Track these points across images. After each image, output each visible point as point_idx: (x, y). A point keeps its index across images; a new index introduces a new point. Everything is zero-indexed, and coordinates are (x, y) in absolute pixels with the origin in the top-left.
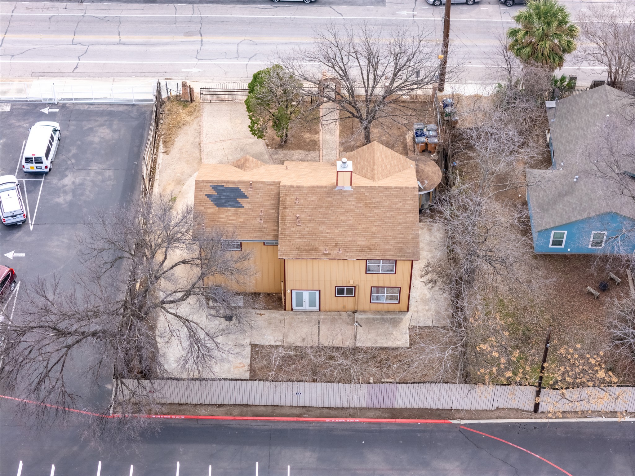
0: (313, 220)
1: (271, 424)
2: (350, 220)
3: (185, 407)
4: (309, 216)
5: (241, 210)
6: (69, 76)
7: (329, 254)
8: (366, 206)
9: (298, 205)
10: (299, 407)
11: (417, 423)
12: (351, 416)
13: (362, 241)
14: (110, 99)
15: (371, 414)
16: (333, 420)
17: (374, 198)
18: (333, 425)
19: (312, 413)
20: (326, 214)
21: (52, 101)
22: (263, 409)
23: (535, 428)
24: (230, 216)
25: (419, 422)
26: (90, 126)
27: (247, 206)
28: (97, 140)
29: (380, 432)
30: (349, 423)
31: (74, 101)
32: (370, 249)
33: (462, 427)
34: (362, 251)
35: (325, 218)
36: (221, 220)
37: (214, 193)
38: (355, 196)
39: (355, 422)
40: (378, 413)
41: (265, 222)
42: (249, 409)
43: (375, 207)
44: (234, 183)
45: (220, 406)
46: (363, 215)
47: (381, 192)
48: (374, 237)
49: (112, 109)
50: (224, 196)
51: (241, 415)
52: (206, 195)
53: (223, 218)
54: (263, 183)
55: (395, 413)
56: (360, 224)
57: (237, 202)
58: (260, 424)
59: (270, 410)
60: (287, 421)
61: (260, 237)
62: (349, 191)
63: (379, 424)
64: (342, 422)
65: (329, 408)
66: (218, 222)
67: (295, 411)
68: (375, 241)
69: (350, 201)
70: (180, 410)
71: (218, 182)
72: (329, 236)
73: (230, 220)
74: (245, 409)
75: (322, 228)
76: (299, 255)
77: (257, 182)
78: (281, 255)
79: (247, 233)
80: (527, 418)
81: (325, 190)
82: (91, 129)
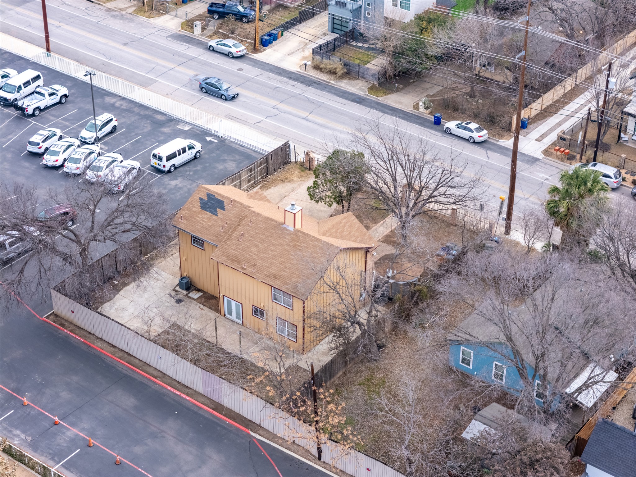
0: (252, 241)
1: (131, 372)
2: (277, 252)
3: (91, 336)
4: (251, 237)
5: (214, 217)
6: (248, 125)
7: (245, 269)
8: (295, 246)
9: (249, 226)
10: (161, 372)
11: (227, 421)
12: (187, 394)
13: (273, 270)
14: (256, 147)
15: (202, 399)
16: (172, 390)
17: (304, 243)
18: (169, 393)
19: (164, 380)
20: (263, 240)
21: (217, 134)
22: (137, 361)
23: (307, 469)
24: (205, 218)
25: (229, 421)
26: (226, 158)
27: (220, 216)
28: (221, 167)
29: (196, 413)
30: (182, 397)
31: (232, 140)
32: (275, 278)
33: (254, 440)
34: (269, 276)
35: (261, 243)
36: (198, 218)
37: (206, 198)
38: (292, 236)
39: (185, 399)
40: (207, 402)
41: (224, 232)
42: (129, 357)
43: (300, 250)
44: (223, 197)
45: (113, 346)
46: (288, 251)
47: (312, 241)
48: (284, 271)
49: (253, 154)
50: (211, 203)
51: (120, 358)
52: (200, 198)
53: (199, 217)
54: (241, 204)
55: (218, 407)
56: (281, 257)
57: (216, 211)
58: (124, 368)
59: (141, 364)
60: (143, 376)
61: (213, 241)
62: (290, 231)
63: (201, 408)
64: (177, 394)
65: (179, 383)
66: (194, 219)
67: (155, 373)
68: (283, 273)
69: (286, 238)
70: (86, 336)
71: (214, 192)
72: (255, 257)
73: (203, 221)
74: (126, 356)
75: (254, 249)
76: (225, 262)
77: (238, 202)
78: (213, 256)
79: (207, 234)
80: (309, 460)
81: (275, 223)
82: (225, 160)
